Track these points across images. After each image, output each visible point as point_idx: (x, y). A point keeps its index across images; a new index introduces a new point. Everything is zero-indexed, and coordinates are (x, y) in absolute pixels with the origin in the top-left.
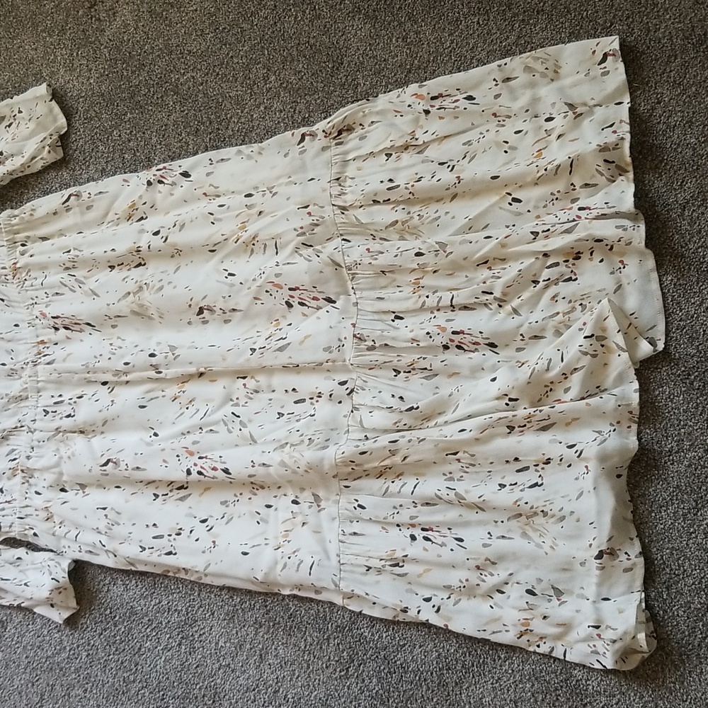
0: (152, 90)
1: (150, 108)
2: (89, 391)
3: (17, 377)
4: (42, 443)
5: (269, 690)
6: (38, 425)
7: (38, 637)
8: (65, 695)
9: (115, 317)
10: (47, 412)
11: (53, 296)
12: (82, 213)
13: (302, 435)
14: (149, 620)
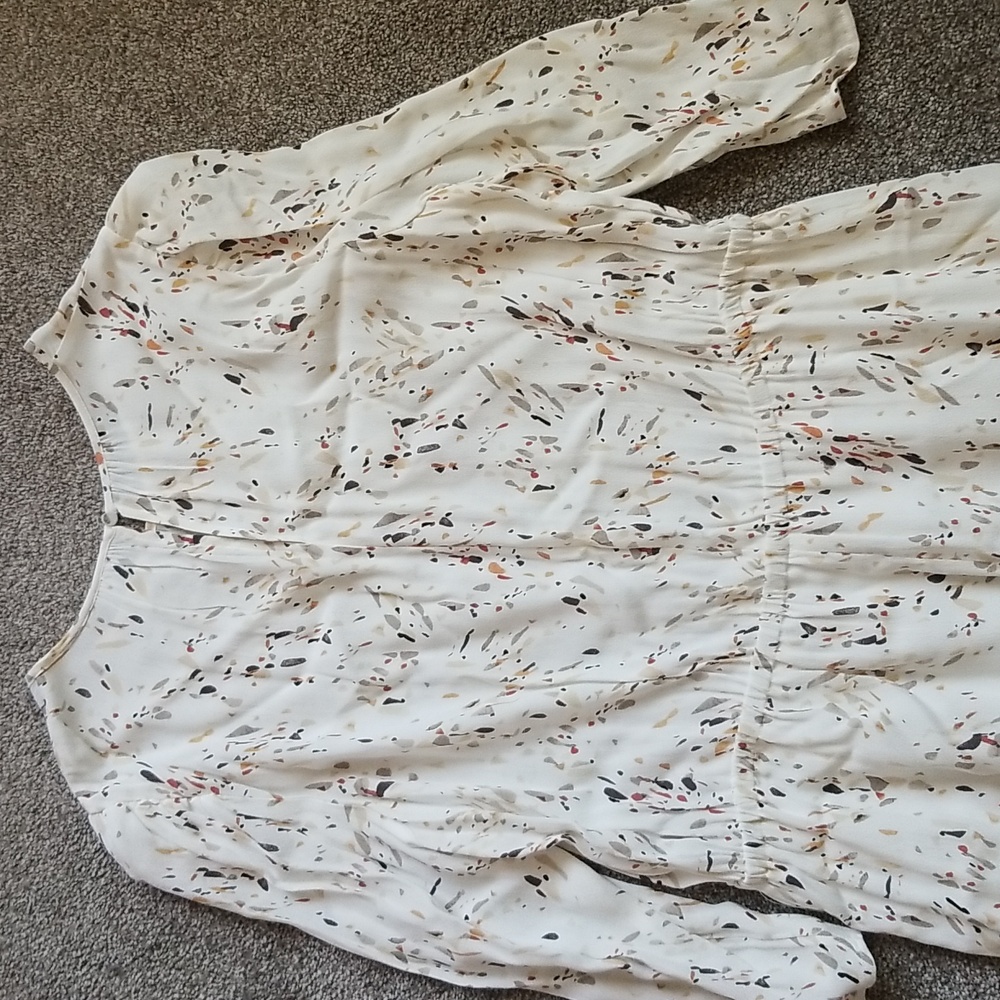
2: (906, 590)
3: (729, 553)
4: (792, 692)
6: (785, 653)
9: (987, 446)
10: (809, 630)
11: (832, 394)
12: (913, 234)
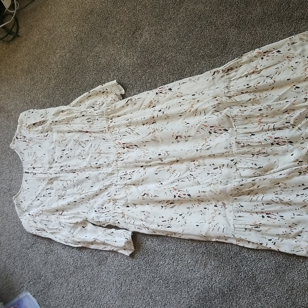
0: (156, 61)
1: (156, 67)
2: (136, 170)
3: (110, 166)
4: (120, 189)
5: (209, 278)
6: (118, 183)
7: (120, 262)
8: (130, 284)
9: (145, 142)
10: (121, 178)
11: (123, 136)
12: (133, 106)
13: (217, 180)
14: (161, 253)
